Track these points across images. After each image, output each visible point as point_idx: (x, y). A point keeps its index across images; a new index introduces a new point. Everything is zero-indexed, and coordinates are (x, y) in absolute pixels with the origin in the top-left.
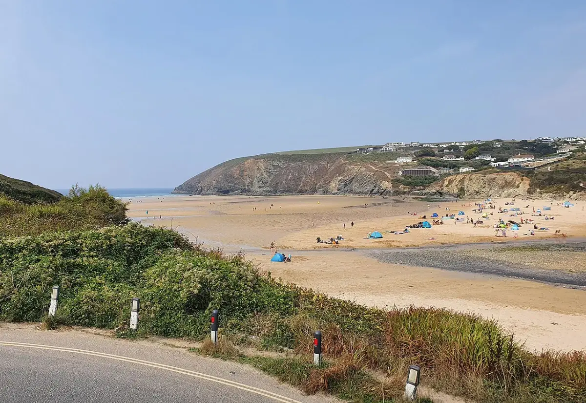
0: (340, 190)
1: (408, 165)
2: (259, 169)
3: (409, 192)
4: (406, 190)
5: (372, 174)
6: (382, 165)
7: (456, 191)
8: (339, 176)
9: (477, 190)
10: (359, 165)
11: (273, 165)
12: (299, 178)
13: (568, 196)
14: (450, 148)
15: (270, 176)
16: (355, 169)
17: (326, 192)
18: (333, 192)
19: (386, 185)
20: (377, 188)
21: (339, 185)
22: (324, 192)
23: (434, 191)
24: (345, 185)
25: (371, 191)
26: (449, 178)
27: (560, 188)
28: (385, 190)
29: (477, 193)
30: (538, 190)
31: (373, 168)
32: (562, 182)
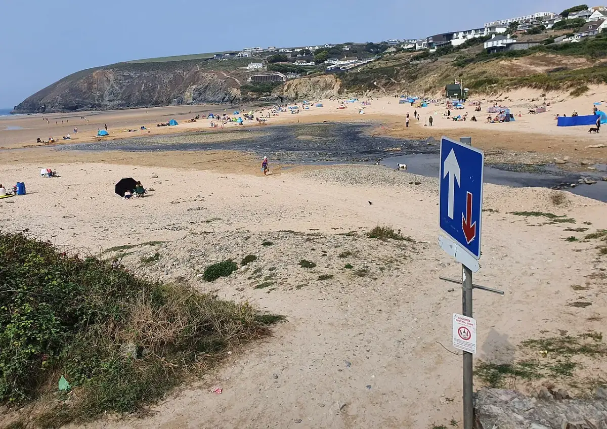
0: (195, 99)
1: (258, 71)
2: (108, 81)
3: (257, 98)
4: (254, 96)
5: (223, 81)
6: (233, 72)
7: (293, 95)
8: (194, 84)
9: (305, 93)
10: (213, 72)
11: (124, 76)
12: (154, 89)
13: (365, 94)
14: (302, 53)
15: (121, 88)
16: (208, 77)
17: (181, 102)
18: (189, 102)
19: (236, 92)
20: (227, 96)
21: (194, 94)
22: (179, 103)
23: (276, 96)
24: (200, 94)
25: (223, 99)
26: (288, 83)
27: (360, 88)
28: (235, 98)
29: (306, 96)
30: (346, 90)
31: (225, 75)
32: (363, 81)
